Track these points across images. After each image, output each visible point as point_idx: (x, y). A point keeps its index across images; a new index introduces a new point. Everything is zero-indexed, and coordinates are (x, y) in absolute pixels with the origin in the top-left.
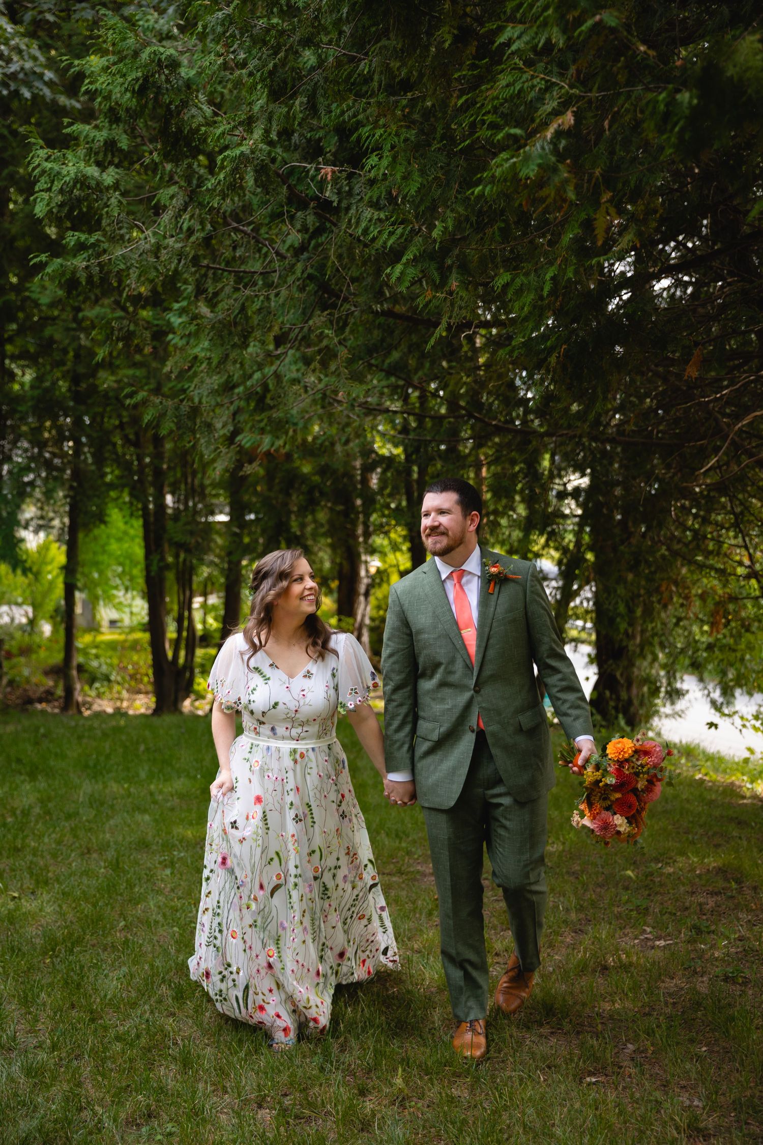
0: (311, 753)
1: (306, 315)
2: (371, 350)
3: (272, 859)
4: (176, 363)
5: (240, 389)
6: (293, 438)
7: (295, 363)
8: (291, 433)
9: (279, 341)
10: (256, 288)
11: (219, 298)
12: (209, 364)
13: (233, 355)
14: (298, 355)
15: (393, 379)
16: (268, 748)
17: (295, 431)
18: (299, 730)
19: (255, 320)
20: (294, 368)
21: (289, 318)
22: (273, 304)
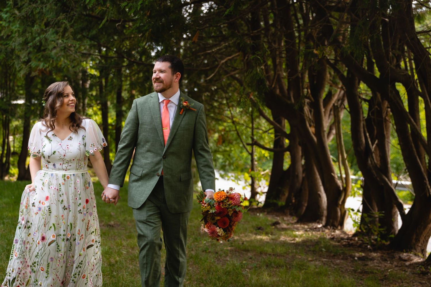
0: (72, 176)
1: (57, 15)
2: (82, 30)
3: (51, 227)
4: (6, 32)
5: (30, 44)
6: (52, 64)
7: (53, 34)
8: (51, 62)
9: (47, 25)
10: (38, 4)
11: (23, 7)
12: (19, 33)
13: (28, 29)
14: (54, 30)
15: (93, 42)
16: (52, 175)
17: (53, 61)
18: (66, 165)
19: (37, 16)
20: (53, 36)
21: (50, 16)
22: (44, 10)
